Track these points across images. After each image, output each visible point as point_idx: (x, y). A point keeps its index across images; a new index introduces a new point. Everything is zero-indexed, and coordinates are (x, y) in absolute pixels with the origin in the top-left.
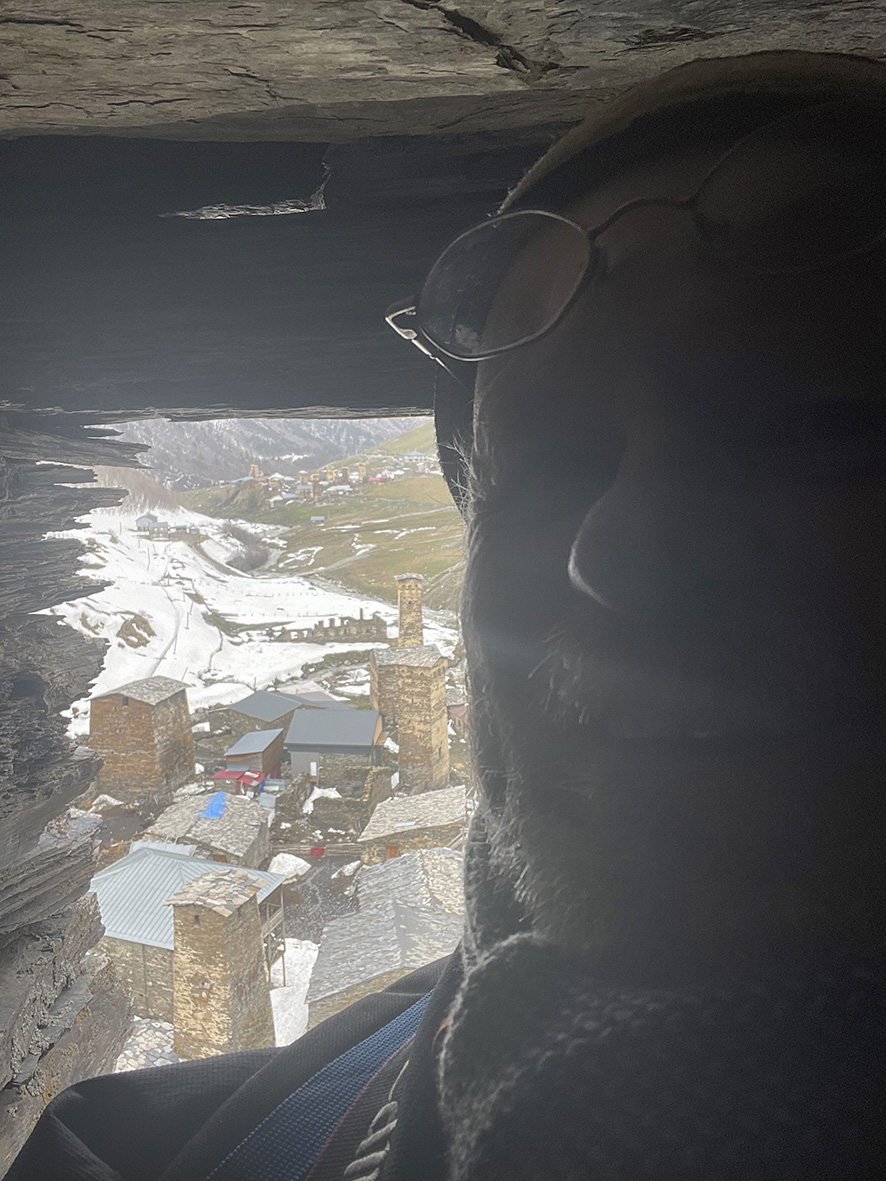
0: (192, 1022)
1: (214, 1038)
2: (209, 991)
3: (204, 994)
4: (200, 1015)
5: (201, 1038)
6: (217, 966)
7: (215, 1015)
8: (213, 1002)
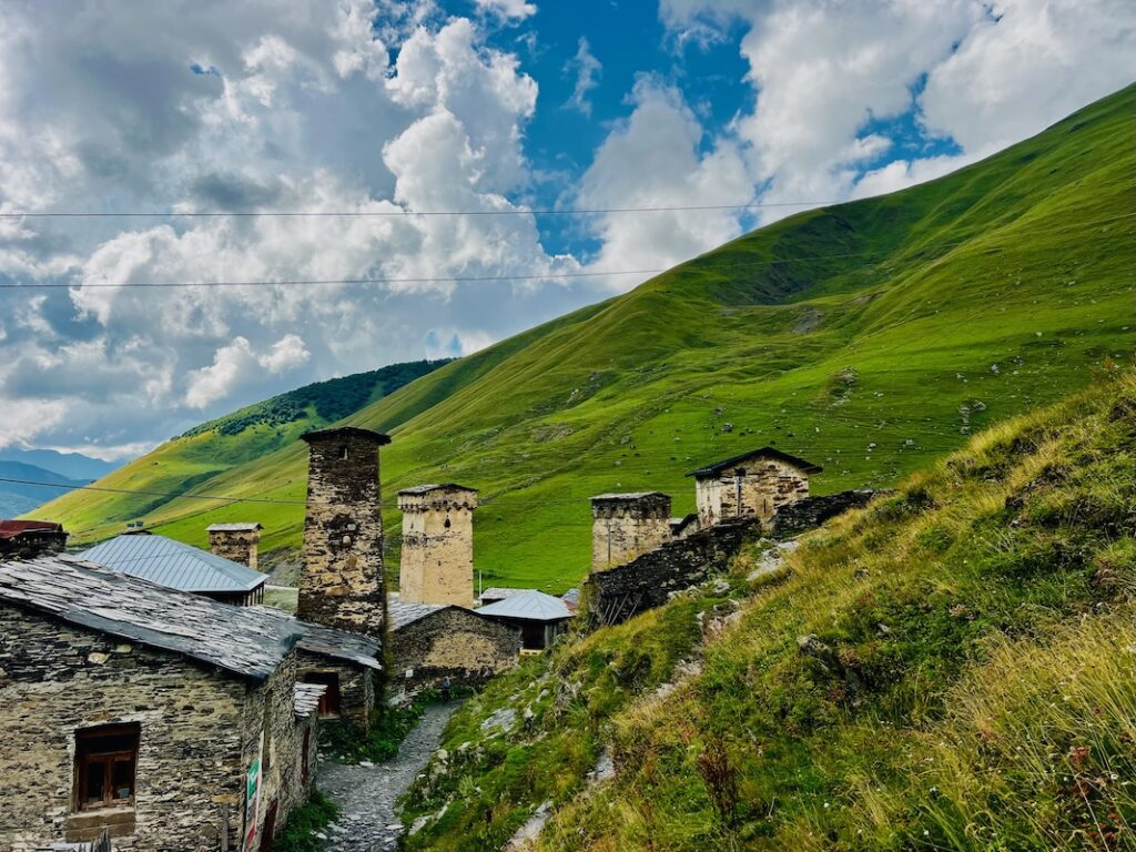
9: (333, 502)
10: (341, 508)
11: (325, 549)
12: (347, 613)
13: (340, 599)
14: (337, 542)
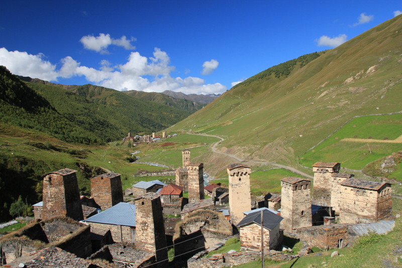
0: (142, 237)
1: (149, 241)
2: (148, 226)
3: (146, 228)
4: (144, 234)
5: (145, 242)
6: (150, 217)
7: (150, 234)
8: (149, 229)
9: (142, 217)
10: (144, 219)
11: (141, 229)
12: (147, 247)
13: (146, 243)
14: (143, 228)
